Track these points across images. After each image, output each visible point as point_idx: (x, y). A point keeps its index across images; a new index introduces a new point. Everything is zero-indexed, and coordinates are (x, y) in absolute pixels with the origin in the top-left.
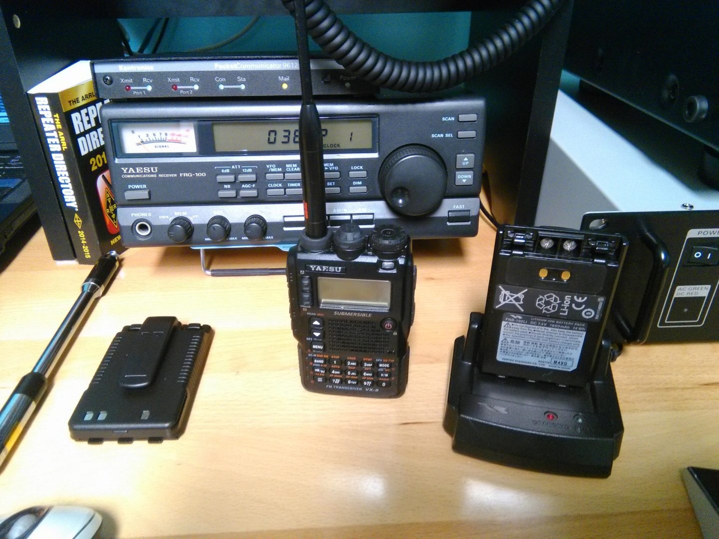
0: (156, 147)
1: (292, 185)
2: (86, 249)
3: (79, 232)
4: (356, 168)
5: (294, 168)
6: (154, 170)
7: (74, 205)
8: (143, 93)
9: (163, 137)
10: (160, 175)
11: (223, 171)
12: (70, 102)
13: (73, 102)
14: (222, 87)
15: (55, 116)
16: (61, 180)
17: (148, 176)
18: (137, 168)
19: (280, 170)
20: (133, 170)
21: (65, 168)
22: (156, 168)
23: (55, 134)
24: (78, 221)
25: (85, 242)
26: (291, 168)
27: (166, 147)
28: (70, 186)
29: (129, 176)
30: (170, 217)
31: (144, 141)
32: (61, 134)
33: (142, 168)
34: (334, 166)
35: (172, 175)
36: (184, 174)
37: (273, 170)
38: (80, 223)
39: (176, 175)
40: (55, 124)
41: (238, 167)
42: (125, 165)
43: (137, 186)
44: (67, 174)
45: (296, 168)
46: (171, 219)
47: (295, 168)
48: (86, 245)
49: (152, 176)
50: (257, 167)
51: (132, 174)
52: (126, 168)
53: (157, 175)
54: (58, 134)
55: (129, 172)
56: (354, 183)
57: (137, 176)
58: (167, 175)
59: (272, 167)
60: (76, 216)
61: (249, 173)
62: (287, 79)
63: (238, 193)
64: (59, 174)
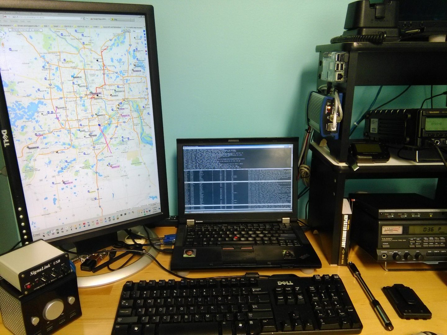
1: (431, 244)
2: (343, 261)
3: (343, 255)
5: (432, 239)
6: (391, 239)
8: (390, 218)
9: (392, 229)
10: (393, 241)
11: (411, 239)
15: (349, 220)
16: (343, 239)
18: (386, 238)
19: (428, 239)
21: (346, 235)
23: (346, 225)
24: (343, 252)
27: (392, 232)
28: (345, 241)
29: (384, 241)
33: (388, 238)
34: (444, 238)
36: (400, 240)
39: (397, 240)
40: (348, 223)
41: (415, 238)
43: (385, 244)
44: (346, 237)
46: (393, 253)
48: (343, 259)
49: (391, 241)
52: (383, 238)
57: (387, 241)
58: (395, 241)
60: (344, 250)
61: (418, 240)
62: (432, 214)
63: (415, 246)
64: (343, 237)
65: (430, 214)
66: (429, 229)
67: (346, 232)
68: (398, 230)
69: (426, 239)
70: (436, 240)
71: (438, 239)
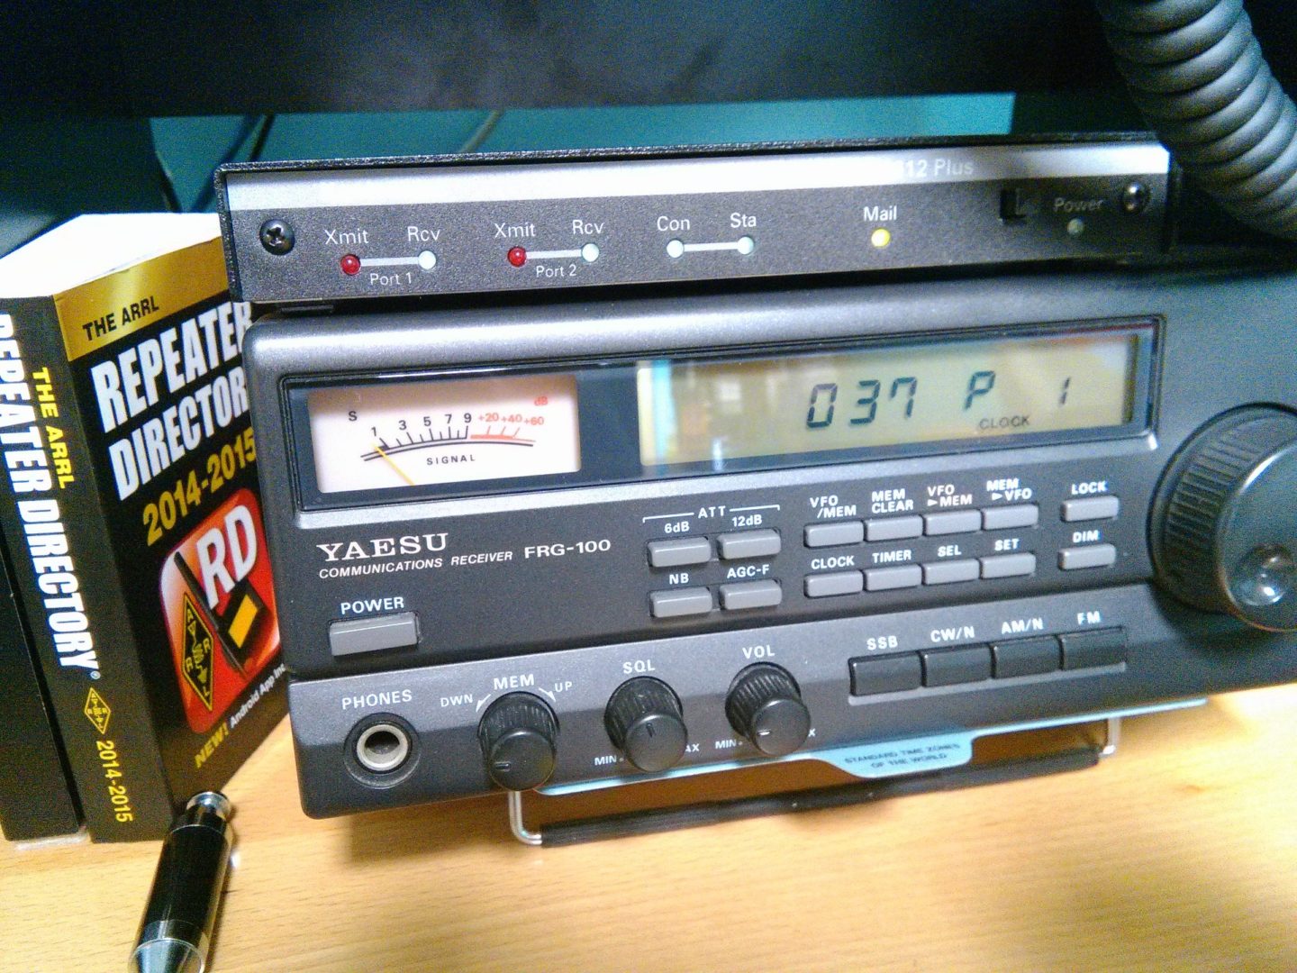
0: (430, 462)
1: (887, 557)
2: (119, 795)
3: (100, 744)
4: (1085, 488)
5: (897, 501)
6: (437, 542)
7: (88, 661)
8: (403, 280)
9: (458, 425)
10: (455, 560)
11: (668, 529)
12: (87, 327)
13: (98, 328)
14: (675, 249)
15: (37, 376)
16: (45, 583)
17: (415, 565)
18: (376, 542)
19: (851, 511)
20: (360, 551)
21: (63, 544)
22: (443, 536)
23: (34, 436)
24: (97, 711)
25: (119, 774)
26: (886, 503)
27: (464, 458)
28: (77, 601)
29: (344, 572)
30: (477, 697)
31: (392, 443)
32: (55, 433)
33: (392, 541)
34: (1022, 486)
35: (498, 557)
36: (539, 548)
37: (828, 513)
38: (104, 716)
39: (509, 555)
40: (35, 402)
41: (717, 512)
42: (330, 535)
43: (374, 605)
44: (68, 563)
45: (904, 501)
46: (482, 704)
47: (900, 503)
48: (120, 781)
49: (428, 563)
50: (778, 506)
51: (356, 562)
52: (337, 546)
53: (447, 560)
54: (45, 435)
55: (348, 557)
56: (1077, 537)
57: (376, 569)
58: (480, 559)
59: (827, 505)
60: (93, 695)
61: (754, 529)
62: (890, 214)
63: (720, 599)
64: (39, 565)
65: (870, 214)
66: (867, 393)
67: (52, 506)
68: (526, 432)
69: (831, 507)
70: (937, 510)
71: (967, 499)
